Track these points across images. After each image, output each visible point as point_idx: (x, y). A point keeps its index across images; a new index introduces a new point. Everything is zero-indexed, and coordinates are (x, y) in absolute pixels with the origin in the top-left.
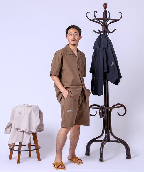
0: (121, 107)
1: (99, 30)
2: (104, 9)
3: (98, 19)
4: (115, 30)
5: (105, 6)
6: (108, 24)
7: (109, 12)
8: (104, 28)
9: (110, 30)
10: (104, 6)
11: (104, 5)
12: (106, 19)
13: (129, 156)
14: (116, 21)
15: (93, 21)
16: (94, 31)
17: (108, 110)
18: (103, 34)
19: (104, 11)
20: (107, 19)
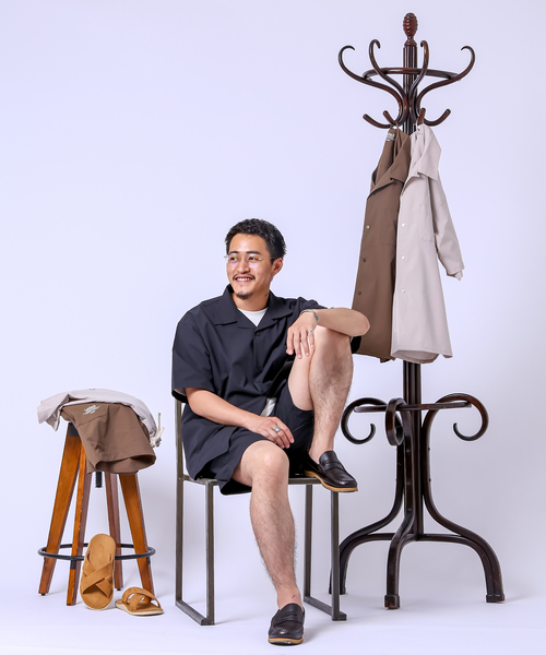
0: (467, 405)
1: (386, 114)
2: (406, 38)
3: (384, 73)
4: (447, 113)
5: (410, 24)
6: (419, 91)
7: (424, 44)
8: (405, 108)
9: (429, 117)
10: (405, 26)
11: (405, 22)
12: (412, 72)
13: (495, 594)
14: (451, 78)
15: (365, 80)
16: (367, 118)
17: (417, 415)
18: (401, 128)
19: (406, 45)
20: (419, 71)
